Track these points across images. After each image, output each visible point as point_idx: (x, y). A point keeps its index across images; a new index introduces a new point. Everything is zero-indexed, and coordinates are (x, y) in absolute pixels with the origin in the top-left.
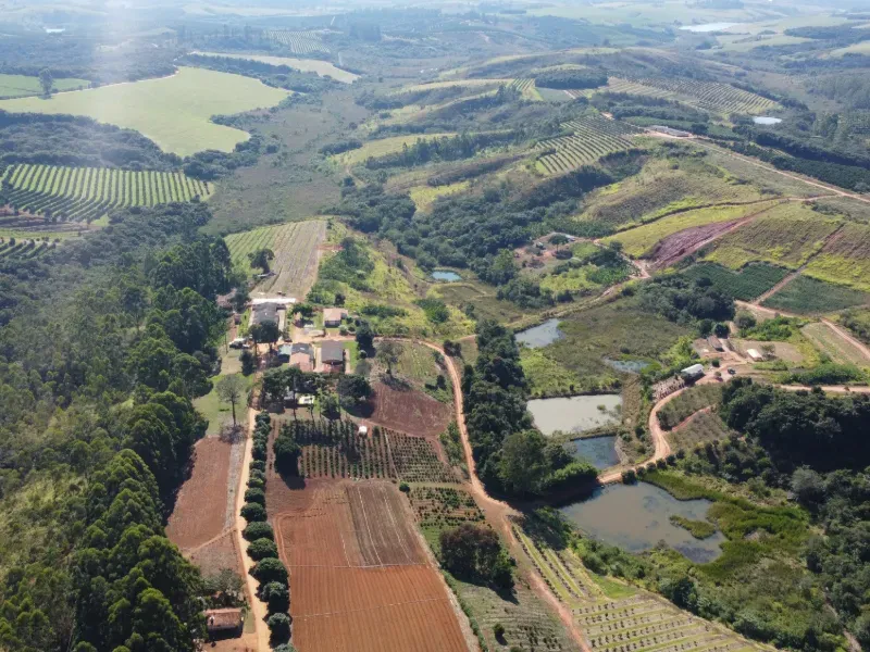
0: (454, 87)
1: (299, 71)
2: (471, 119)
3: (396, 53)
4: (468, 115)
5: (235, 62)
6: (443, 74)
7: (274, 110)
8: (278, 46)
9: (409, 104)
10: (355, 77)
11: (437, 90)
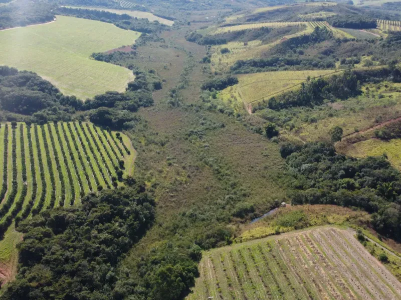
0: (262, 28)
1: (136, 18)
2: (301, 53)
3: (183, 7)
4: (298, 50)
5: (92, 12)
6: (228, 20)
7: (135, 47)
8: (111, 3)
9: (231, 40)
10: (173, 22)
11: (250, 30)
